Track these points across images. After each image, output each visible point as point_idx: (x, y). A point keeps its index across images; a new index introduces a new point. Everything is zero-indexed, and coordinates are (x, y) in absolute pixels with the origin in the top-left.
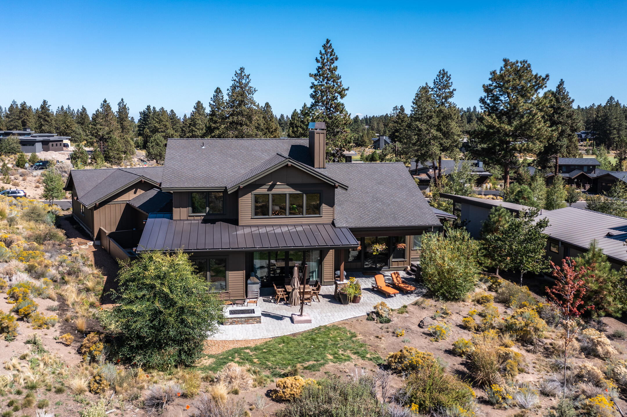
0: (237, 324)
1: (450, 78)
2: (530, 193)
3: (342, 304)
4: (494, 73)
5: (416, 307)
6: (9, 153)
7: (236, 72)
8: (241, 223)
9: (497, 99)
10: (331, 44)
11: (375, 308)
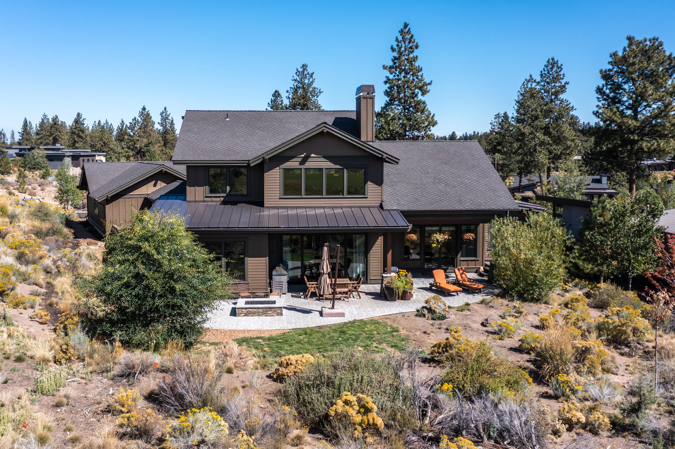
0: (252, 316)
1: (562, 69)
2: (657, 197)
3: (388, 300)
4: (614, 55)
5: (483, 305)
6: (34, 168)
7: (297, 70)
8: (266, 205)
9: (619, 87)
10: (409, 29)
11: (427, 302)
